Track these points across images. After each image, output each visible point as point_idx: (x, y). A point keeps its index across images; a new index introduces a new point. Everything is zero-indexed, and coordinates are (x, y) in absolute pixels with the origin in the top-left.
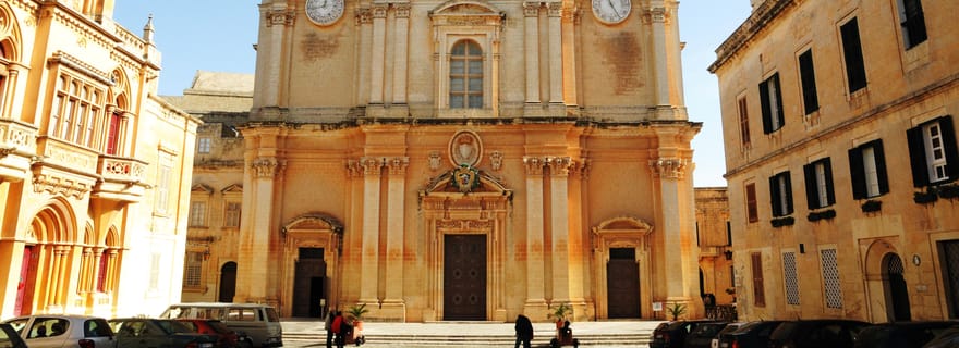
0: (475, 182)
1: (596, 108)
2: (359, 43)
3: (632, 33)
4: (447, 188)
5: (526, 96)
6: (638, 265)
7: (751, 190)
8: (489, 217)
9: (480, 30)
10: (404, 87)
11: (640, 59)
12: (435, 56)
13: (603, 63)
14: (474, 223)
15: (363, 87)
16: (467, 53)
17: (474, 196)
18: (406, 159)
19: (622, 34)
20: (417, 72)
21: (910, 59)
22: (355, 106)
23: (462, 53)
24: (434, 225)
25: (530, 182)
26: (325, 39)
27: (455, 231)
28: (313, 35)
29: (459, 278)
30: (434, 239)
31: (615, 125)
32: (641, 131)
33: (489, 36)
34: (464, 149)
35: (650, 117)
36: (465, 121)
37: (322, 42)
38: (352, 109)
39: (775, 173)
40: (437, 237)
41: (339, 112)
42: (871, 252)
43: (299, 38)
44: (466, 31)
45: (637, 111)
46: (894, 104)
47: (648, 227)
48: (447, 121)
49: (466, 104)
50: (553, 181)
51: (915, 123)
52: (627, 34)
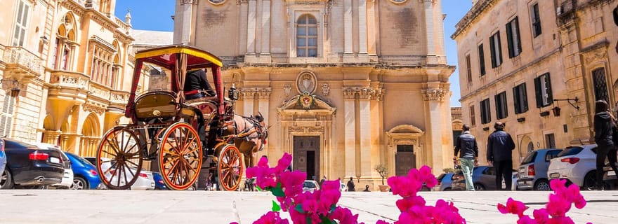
0: (313, 103)
1: (388, 56)
2: (240, 16)
3: (412, 9)
4: (295, 107)
5: (344, 50)
6: (415, 155)
7: (472, 108)
8: (321, 125)
9: (316, 7)
10: (268, 44)
11: (416, 26)
12: (288, 24)
13: (393, 28)
14: (312, 129)
15: (242, 43)
16: (307, 22)
17: (312, 112)
18: (269, 89)
19: (405, 9)
20: (276, 34)
21: (536, 42)
22: (237, 55)
23: (304, 23)
24: (287, 130)
25: (347, 103)
26: (218, 13)
27: (300, 134)
28: (211, 10)
29: (302, 163)
30: (287, 139)
31: (400, 67)
32: (417, 71)
33: (321, 12)
34: (306, 83)
35: (423, 62)
36: (306, 65)
37: (216, 15)
38: (236, 57)
39: (483, 99)
40: (289, 138)
41: (227, 59)
42: (523, 142)
43: (201, 13)
44: (306, 9)
45: (414, 58)
46: (529, 65)
47: (421, 131)
48: (295, 65)
49: (307, 54)
50: (361, 103)
51: (538, 75)
52: (408, 9)
